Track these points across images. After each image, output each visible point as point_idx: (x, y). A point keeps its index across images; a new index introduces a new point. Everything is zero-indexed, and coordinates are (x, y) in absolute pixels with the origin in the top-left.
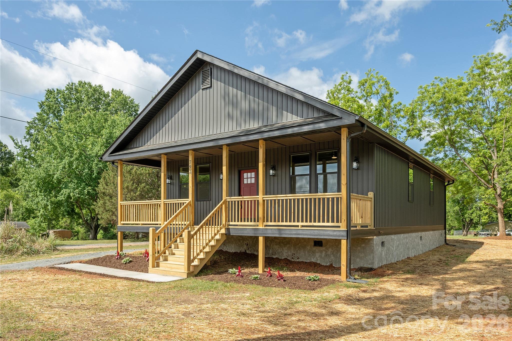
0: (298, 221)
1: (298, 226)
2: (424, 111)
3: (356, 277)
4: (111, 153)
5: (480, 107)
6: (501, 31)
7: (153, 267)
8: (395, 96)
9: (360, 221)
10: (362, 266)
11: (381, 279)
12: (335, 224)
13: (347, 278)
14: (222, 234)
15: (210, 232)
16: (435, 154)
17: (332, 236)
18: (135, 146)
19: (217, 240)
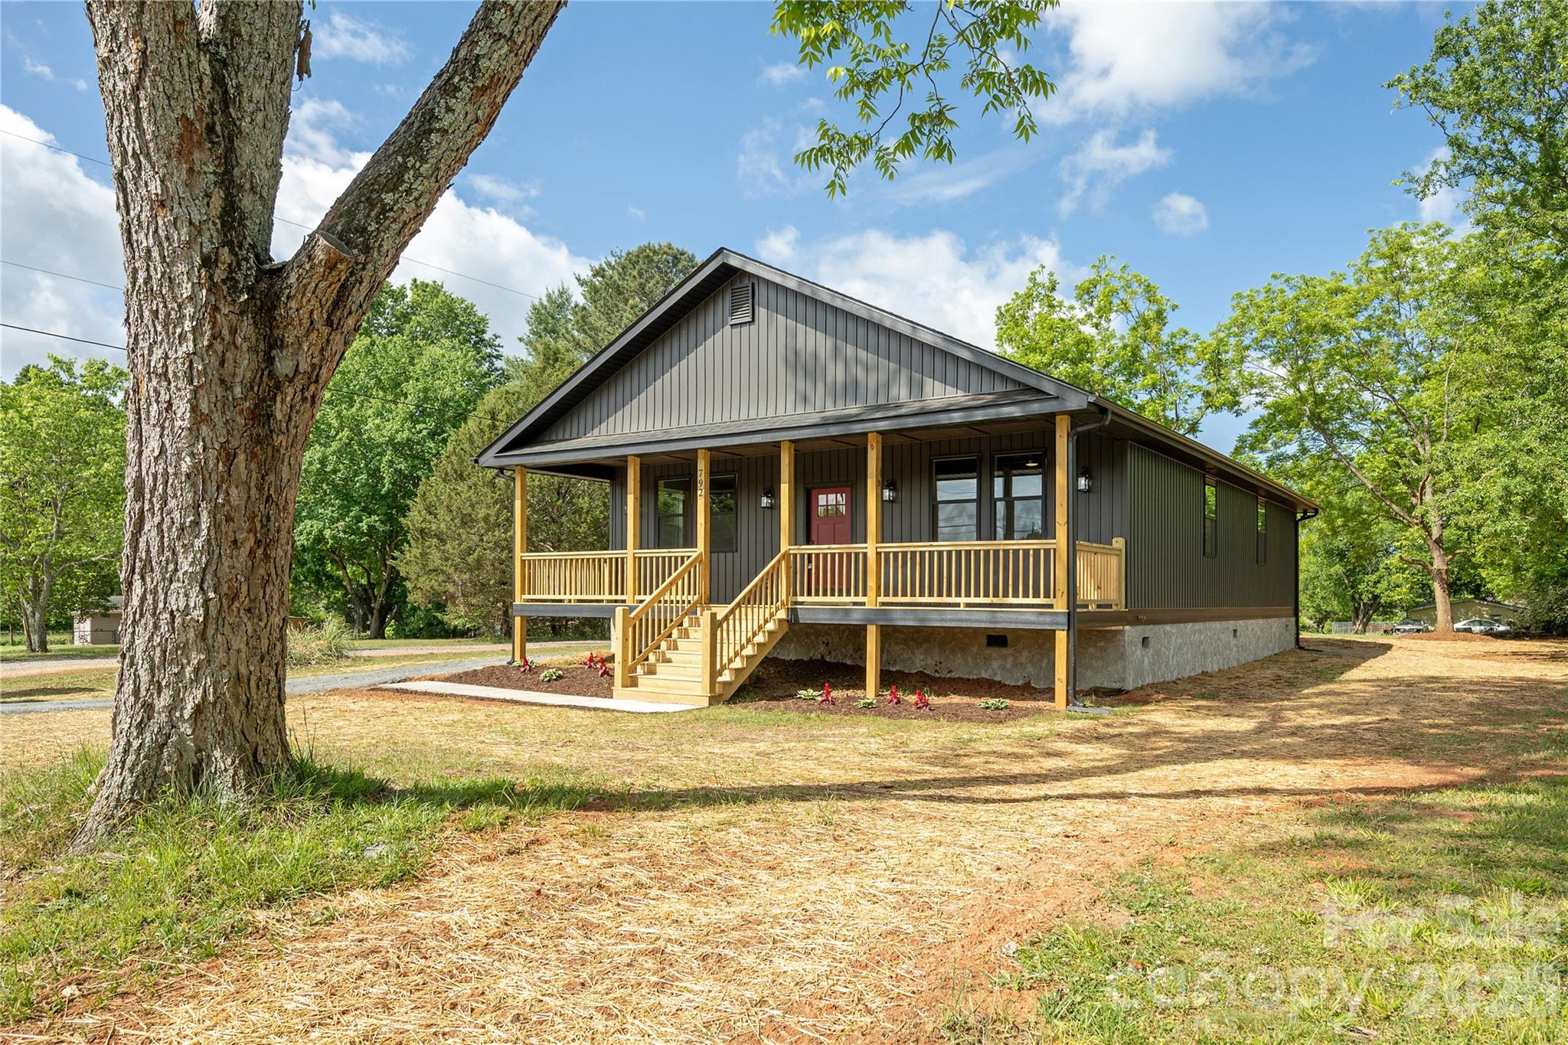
0: (958, 595)
1: (958, 605)
2: (1247, 348)
3: (1088, 703)
4: (502, 451)
5: (1389, 341)
6: (1425, 196)
7: (624, 686)
8: (1169, 315)
9: (1093, 595)
10: (1098, 685)
11: (1143, 708)
12: (1041, 600)
13: (1068, 704)
14: (780, 621)
15: (756, 617)
16: (1276, 446)
17: (1034, 623)
18: (560, 437)
19: (770, 633)
